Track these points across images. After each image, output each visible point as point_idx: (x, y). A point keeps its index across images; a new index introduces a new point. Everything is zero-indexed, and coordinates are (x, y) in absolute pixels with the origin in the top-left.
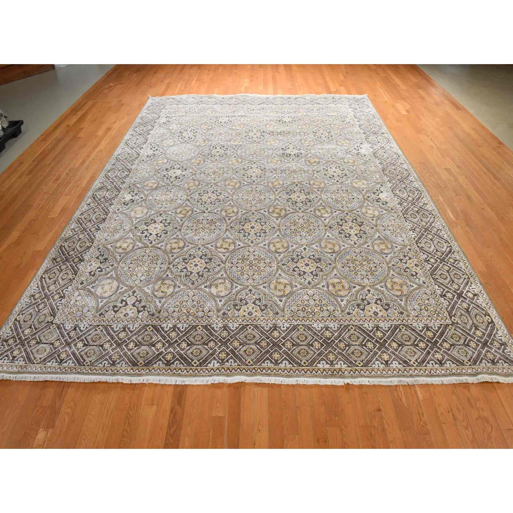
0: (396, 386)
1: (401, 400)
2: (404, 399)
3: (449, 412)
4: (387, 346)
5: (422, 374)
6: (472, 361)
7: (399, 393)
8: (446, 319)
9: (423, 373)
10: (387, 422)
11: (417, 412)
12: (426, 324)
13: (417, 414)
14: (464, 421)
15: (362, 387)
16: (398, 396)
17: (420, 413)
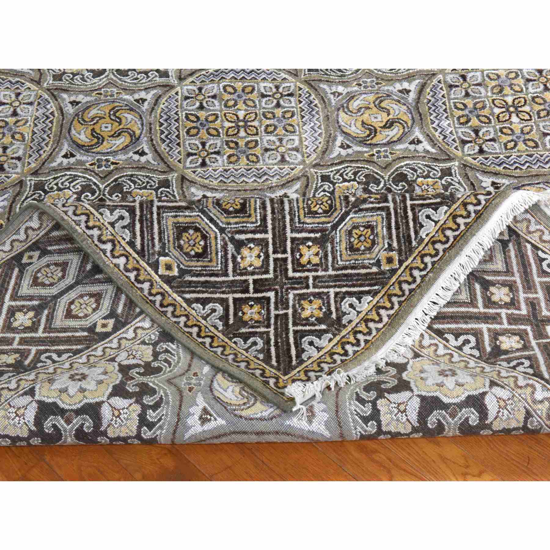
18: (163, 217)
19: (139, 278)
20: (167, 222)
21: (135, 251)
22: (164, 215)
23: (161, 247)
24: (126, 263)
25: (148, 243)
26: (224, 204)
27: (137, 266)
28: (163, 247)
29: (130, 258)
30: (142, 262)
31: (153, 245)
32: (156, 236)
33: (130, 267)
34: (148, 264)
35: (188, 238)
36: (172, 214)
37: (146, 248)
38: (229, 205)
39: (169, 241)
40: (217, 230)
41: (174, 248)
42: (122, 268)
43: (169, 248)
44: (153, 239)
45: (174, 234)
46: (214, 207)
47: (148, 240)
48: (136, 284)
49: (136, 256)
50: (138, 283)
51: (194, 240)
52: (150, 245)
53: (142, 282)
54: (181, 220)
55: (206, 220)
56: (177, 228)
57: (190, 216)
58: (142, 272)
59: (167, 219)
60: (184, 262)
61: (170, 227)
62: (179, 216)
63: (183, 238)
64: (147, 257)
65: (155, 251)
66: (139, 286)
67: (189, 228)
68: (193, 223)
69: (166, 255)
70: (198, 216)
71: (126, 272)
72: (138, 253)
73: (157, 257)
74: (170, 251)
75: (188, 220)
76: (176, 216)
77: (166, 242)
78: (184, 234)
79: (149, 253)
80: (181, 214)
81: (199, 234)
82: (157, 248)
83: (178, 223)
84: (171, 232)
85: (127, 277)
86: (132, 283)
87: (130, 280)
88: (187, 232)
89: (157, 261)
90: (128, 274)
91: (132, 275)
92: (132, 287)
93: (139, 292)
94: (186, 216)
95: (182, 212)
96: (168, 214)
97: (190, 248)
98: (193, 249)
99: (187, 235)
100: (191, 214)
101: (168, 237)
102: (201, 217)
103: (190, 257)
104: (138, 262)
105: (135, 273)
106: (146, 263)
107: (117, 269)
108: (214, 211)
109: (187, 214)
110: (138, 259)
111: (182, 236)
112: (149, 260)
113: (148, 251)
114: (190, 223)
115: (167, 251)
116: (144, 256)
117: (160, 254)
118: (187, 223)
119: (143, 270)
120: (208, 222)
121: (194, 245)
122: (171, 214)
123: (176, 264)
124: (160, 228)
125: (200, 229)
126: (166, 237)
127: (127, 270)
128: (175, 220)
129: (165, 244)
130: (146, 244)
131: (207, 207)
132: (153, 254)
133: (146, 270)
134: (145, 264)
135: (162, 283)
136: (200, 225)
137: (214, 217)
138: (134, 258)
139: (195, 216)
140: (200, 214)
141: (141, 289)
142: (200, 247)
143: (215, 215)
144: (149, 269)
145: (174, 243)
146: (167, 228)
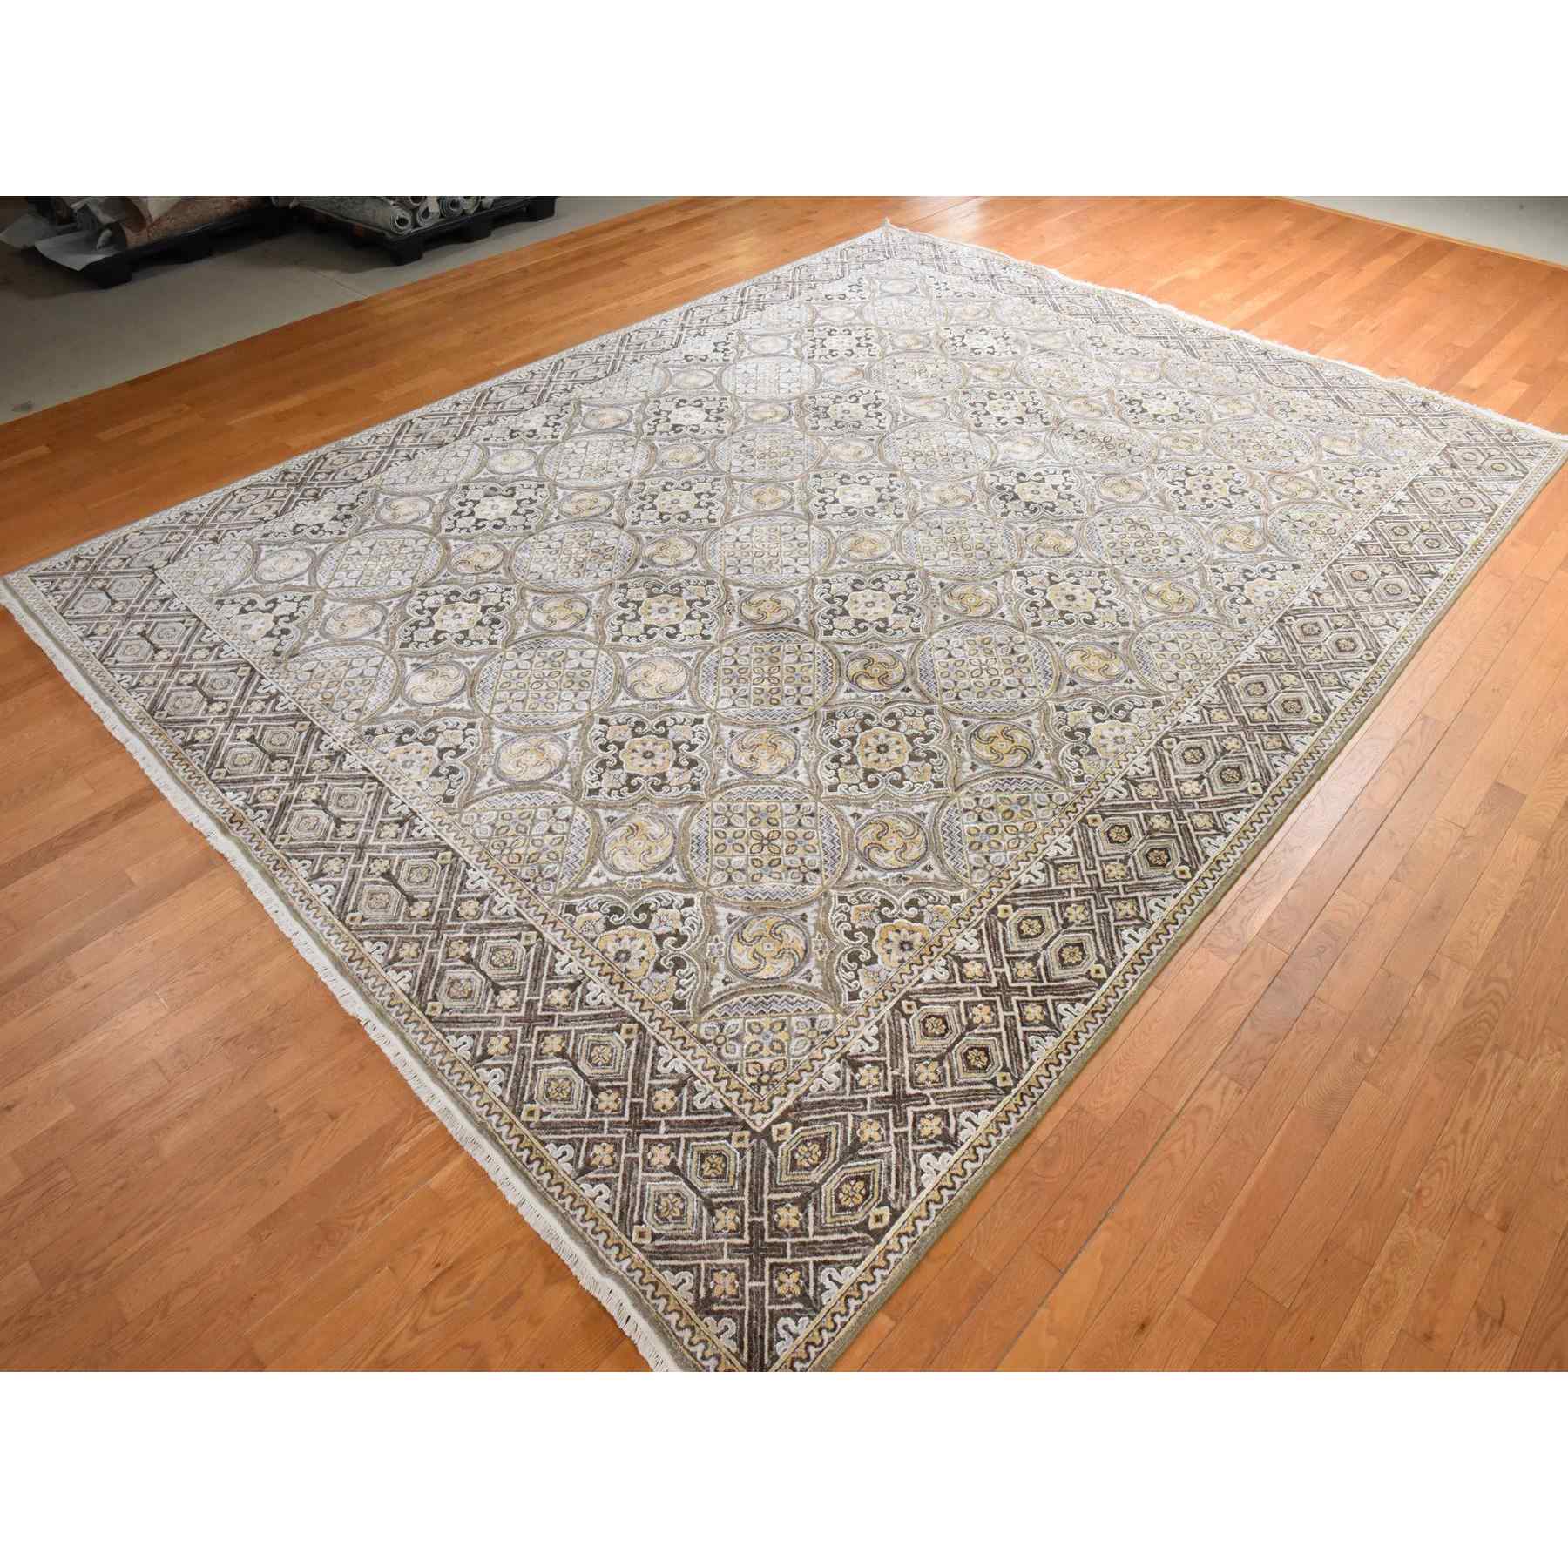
0: (430, 1114)
1: (397, 1142)
2: (402, 1149)
3: (438, 1266)
4: (536, 1033)
5: (510, 1146)
6: (658, 1243)
7: (414, 1131)
8: (762, 1111)
9: (514, 1148)
10: (310, 1147)
11: (386, 1193)
12: (692, 1074)
13: (379, 1199)
14: (434, 1313)
15: (374, 1052)
16: (403, 1133)
17: (387, 1203)
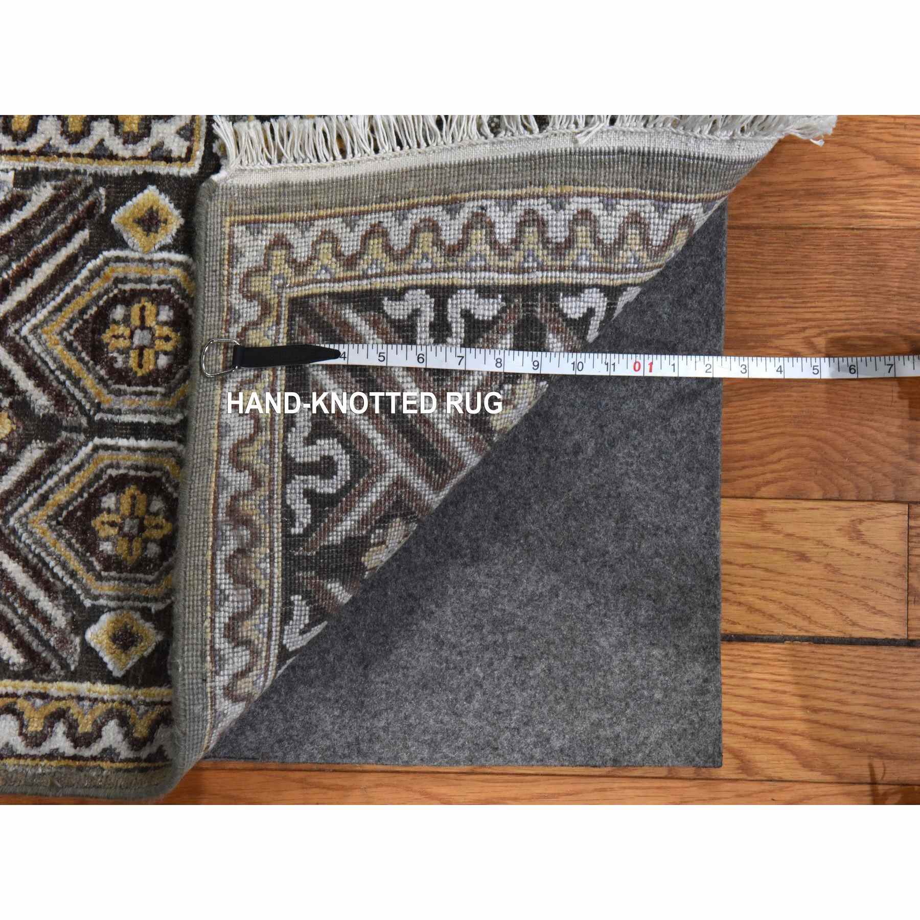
18: (14, 531)
19: (80, 730)
20: (31, 534)
21: (16, 676)
22: (12, 521)
23: (67, 608)
24: (22, 725)
25: (31, 627)
26: (133, 363)
27: (53, 707)
28: (71, 601)
29: (21, 704)
30: (54, 689)
31: (47, 621)
32: (35, 593)
33: (35, 726)
34: (73, 677)
35: (112, 524)
36: (31, 501)
37: (35, 645)
38: (149, 354)
39: (73, 575)
40: (169, 444)
41: (99, 578)
42: (20, 746)
43: (87, 592)
44: (32, 606)
45: (70, 545)
46: (118, 393)
47: (24, 619)
48: (86, 753)
49: (28, 685)
50: (88, 745)
51: (132, 515)
52: (40, 626)
53: (96, 735)
54: (61, 497)
55: (123, 442)
56: (66, 523)
57: (78, 468)
58: (75, 709)
59: (24, 525)
60: (152, 592)
61: (50, 538)
62: (51, 490)
63: (102, 534)
64: (54, 664)
65: (61, 631)
66: (96, 749)
67: (96, 497)
68: (98, 477)
69: (94, 615)
70: (96, 449)
71: (39, 745)
72: (26, 675)
73: (77, 640)
74: (96, 598)
75: (79, 480)
76: (44, 498)
77: (69, 582)
78: (96, 523)
79: (52, 650)
80: (50, 483)
81: (131, 490)
82: (60, 619)
83: (61, 508)
84: (61, 548)
85: (51, 756)
86: (74, 758)
87: (63, 757)
88: (100, 511)
89: (87, 649)
90: (46, 748)
91: (60, 741)
92: (80, 769)
93: (106, 765)
94: (67, 478)
95: (51, 475)
96: (21, 511)
97: (136, 544)
98: (146, 541)
99: (105, 517)
100: (77, 461)
101: (64, 566)
102: (106, 448)
103: (157, 567)
104: (44, 696)
105: (60, 728)
106: (65, 679)
107: (12, 761)
108: (125, 403)
109: (66, 469)
110: (39, 687)
111: (95, 533)
112: (64, 665)
113: (45, 644)
114: (90, 484)
115: (88, 603)
116: (47, 668)
117: (80, 624)
118: (82, 490)
119: (72, 704)
120: (132, 442)
121: (142, 528)
122: (27, 506)
123: (137, 615)
124: (26, 564)
125: (124, 476)
126: (58, 570)
127: (36, 740)
128: (49, 509)
129: (69, 591)
130: (28, 638)
131: (98, 408)
132: (63, 641)
133: (80, 699)
134: (67, 685)
135: (142, 694)
136: (118, 467)
137: (138, 418)
138: (29, 695)
139: (89, 456)
140: (97, 441)
141: (109, 754)
142: (161, 520)
143: (135, 412)
144: (84, 688)
145: (90, 567)
146: (44, 546)
